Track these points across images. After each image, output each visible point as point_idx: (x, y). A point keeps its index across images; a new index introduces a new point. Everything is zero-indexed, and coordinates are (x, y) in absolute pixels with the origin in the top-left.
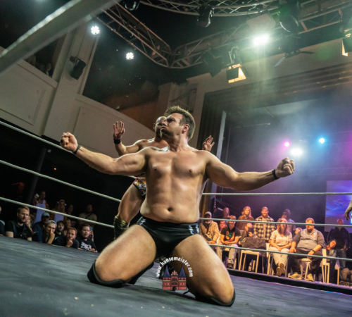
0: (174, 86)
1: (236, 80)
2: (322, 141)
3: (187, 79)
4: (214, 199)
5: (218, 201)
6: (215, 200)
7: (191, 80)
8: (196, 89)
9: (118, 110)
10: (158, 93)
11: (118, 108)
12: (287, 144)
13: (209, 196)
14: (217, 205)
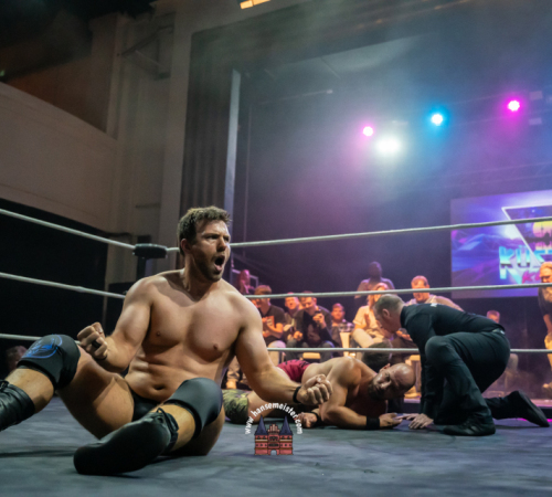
0: (123, 20)
1: (258, 1)
2: (437, 119)
3: (152, 4)
5: (239, 258)
6: (232, 256)
7: (161, 4)
8: (172, 26)
9: (2, 80)
11: (3, 74)
12: (368, 131)
14: (235, 268)
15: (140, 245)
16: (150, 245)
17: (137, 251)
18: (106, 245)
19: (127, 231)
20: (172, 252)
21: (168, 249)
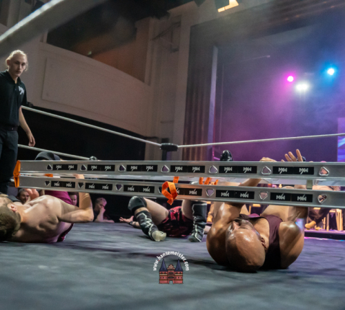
0: (153, 21)
1: (227, 7)
3: (169, 11)
4: (211, 150)
5: (217, 150)
6: (213, 149)
7: (174, 11)
8: (180, 22)
9: (90, 56)
10: (135, 30)
11: (90, 53)
13: (206, 147)
14: (215, 156)
15: (164, 144)
16: (169, 144)
17: (162, 147)
18: (145, 143)
19: (156, 135)
20: (180, 148)
21: (179, 146)
